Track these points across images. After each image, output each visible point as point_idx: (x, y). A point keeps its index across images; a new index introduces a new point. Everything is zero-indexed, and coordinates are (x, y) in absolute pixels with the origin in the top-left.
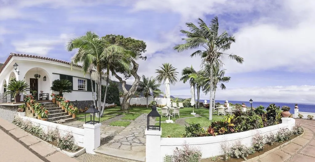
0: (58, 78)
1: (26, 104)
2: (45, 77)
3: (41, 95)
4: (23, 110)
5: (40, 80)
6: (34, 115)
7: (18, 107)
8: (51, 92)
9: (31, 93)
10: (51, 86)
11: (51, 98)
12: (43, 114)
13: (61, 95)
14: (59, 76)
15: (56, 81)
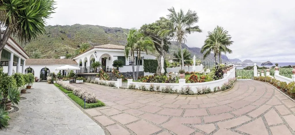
0: (116, 58)
1: (100, 73)
2: (110, 58)
3: (108, 69)
4: (98, 76)
5: (107, 60)
6: (104, 79)
7: (96, 75)
8: (112, 67)
9: (102, 67)
10: (113, 64)
11: (112, 71)
12: (107, 78)
13: (118, 69)
14: (117, 57)
15: (115, 61)
